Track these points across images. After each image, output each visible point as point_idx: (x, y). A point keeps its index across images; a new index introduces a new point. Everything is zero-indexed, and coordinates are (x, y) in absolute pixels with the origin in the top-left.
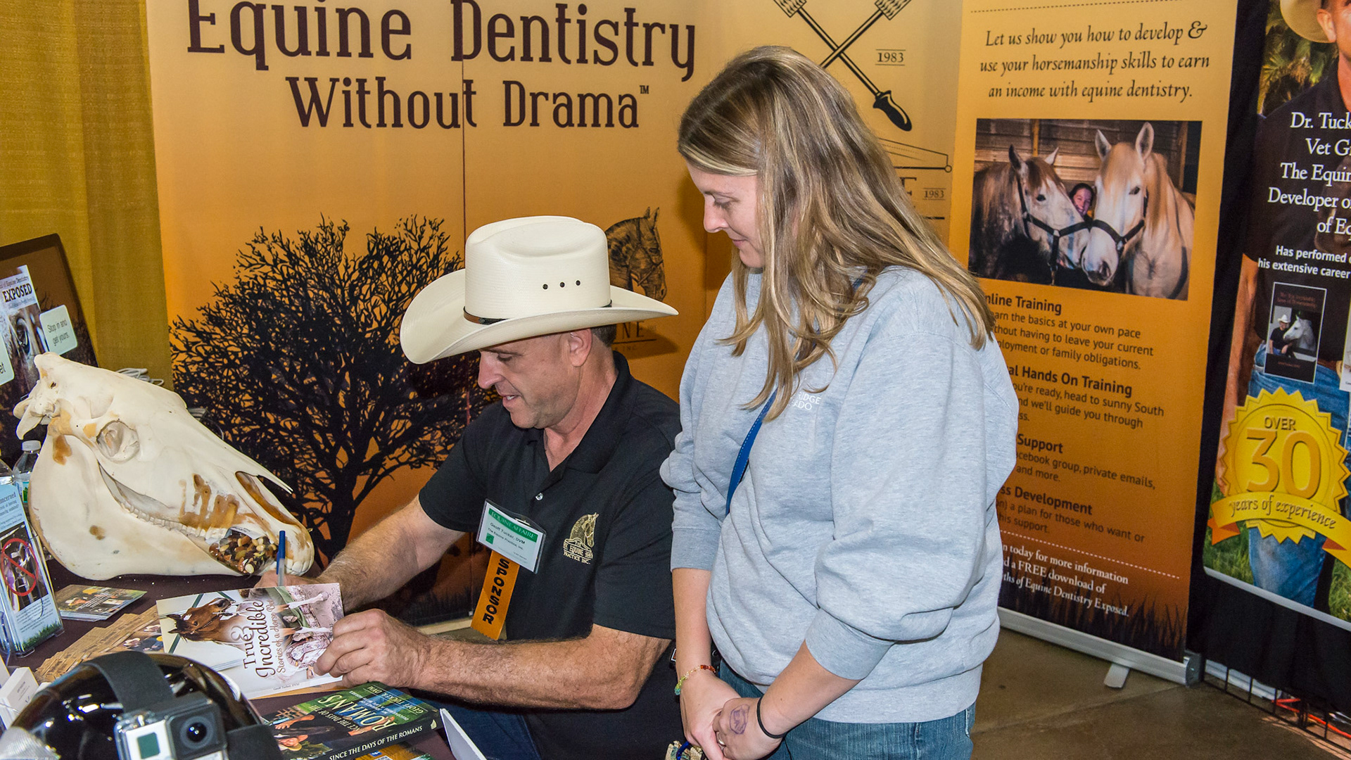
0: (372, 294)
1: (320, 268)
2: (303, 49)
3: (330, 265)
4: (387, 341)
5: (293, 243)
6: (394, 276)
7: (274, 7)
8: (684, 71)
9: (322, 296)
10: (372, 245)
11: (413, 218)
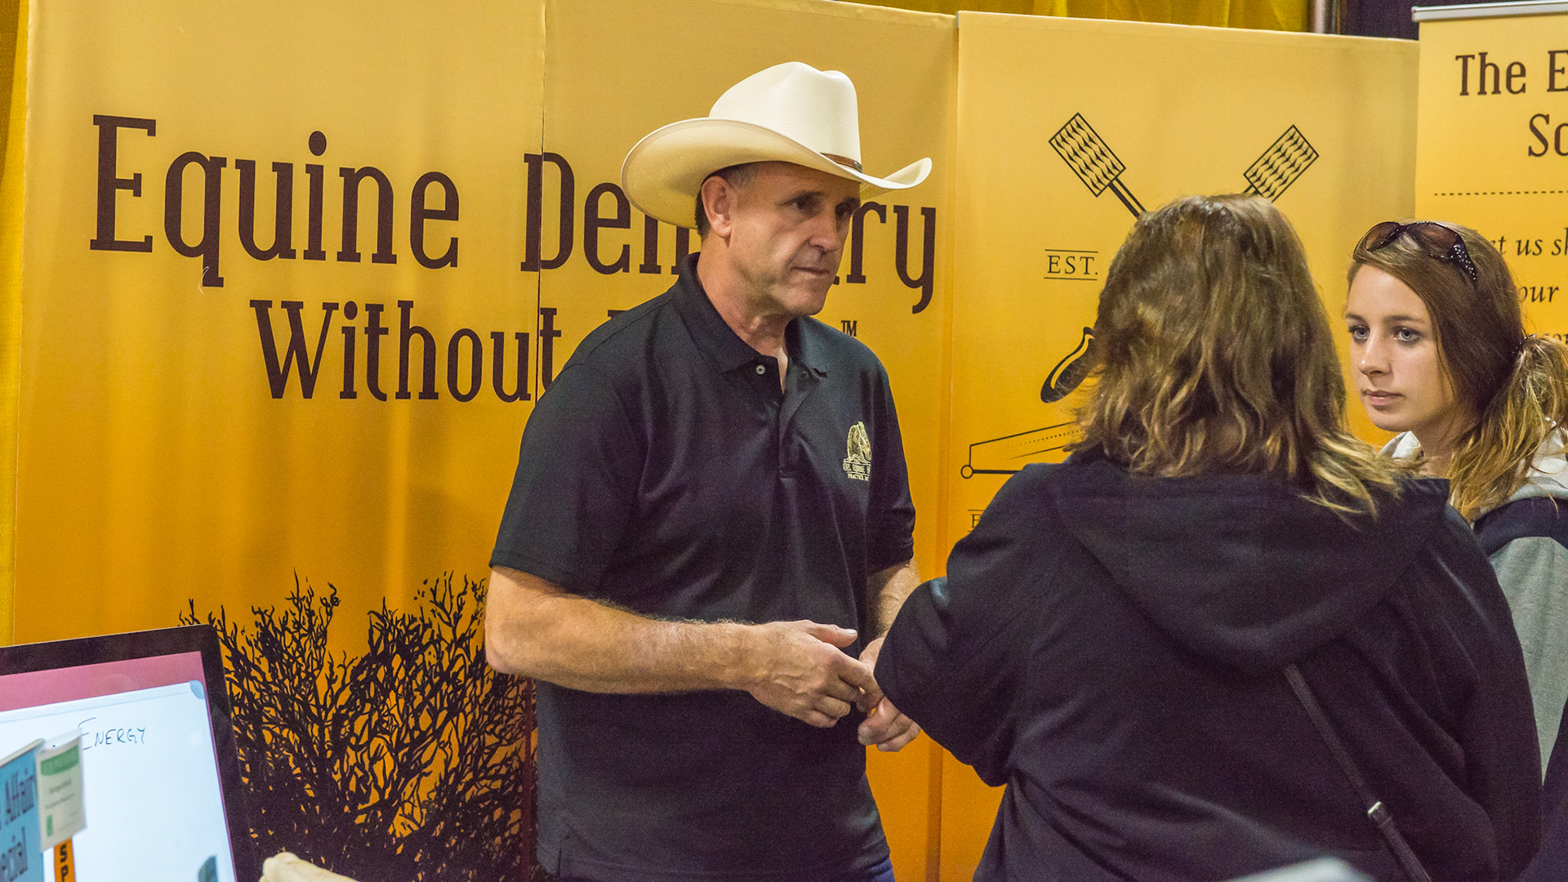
0: (373, 734)
1: (287, 682)
2: (283, 248)
3: (303, 675)
4: (391, 830)
5: (243, 631)
6: (409, 696)
7: (239, 164)
8: (918, 293)
9: (288, 740)
10: (377, 634)
11: (448, 575)
